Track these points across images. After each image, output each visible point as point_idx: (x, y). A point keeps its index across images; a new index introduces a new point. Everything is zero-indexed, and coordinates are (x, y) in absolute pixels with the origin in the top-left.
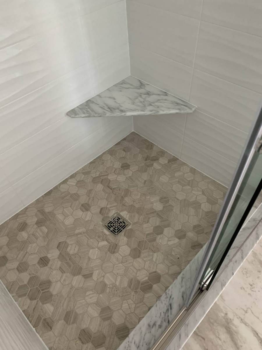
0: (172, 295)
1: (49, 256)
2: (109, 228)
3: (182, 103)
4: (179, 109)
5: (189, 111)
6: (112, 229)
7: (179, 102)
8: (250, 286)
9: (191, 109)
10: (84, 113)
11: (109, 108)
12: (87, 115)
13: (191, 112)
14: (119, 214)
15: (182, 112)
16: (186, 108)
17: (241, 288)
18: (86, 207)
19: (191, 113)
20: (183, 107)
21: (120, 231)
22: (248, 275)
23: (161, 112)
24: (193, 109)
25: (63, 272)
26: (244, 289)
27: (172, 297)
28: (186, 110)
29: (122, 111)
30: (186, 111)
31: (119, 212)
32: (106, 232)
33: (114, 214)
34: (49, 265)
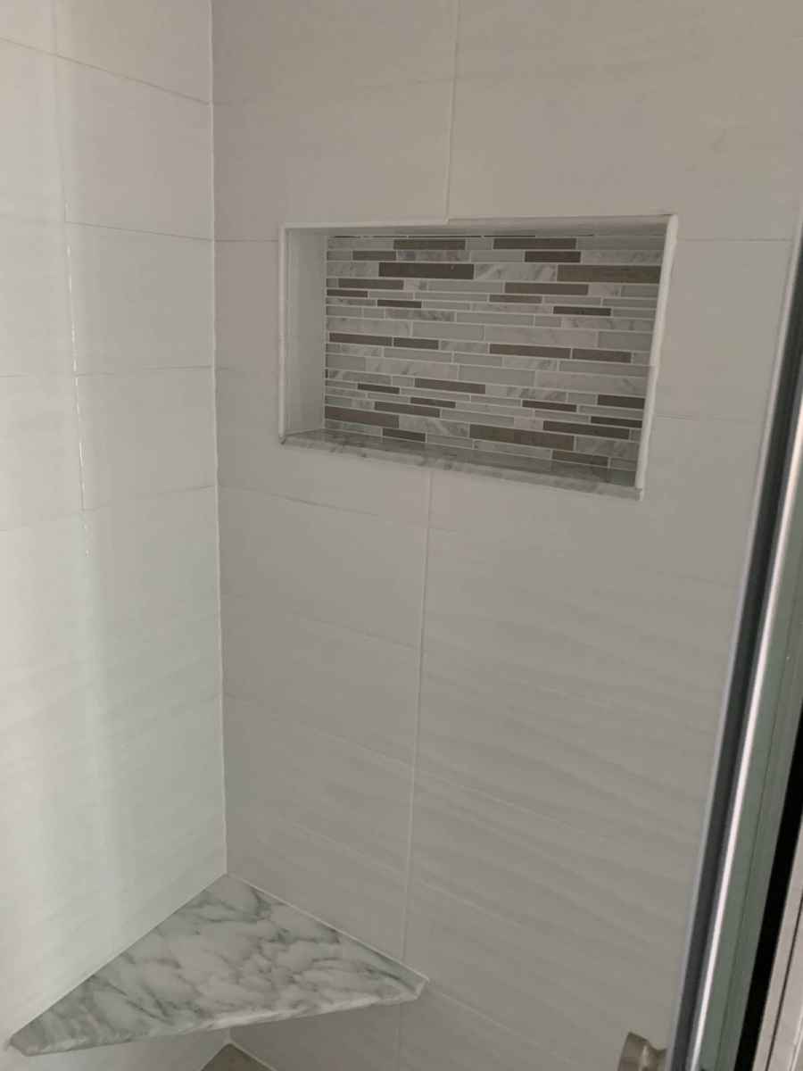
9: (411, 989)
10: (72, 1033)
11: (158, 1004)
13: (414, 997)
16: (397, 984)
20: (386, 980)
23: (325, 1008)
29: (201, 1013)
30: (397, 998)
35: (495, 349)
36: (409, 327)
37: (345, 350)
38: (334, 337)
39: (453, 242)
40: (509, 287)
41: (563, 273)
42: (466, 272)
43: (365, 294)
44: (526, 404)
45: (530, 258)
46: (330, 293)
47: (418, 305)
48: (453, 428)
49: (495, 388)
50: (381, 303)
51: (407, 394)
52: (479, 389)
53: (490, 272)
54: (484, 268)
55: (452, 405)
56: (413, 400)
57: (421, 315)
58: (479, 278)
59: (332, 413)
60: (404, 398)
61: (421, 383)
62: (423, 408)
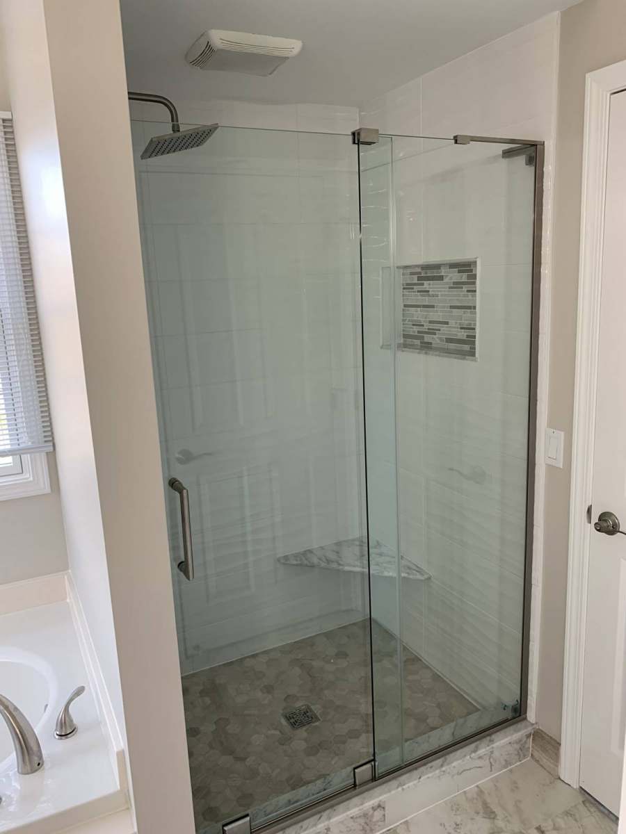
0: (331, 781)
1: (202, 728)
2: (288, 718)
3: (415, 568)
4: (408, 573)
5: (419, 577)
6: (292, 720)
7: (411, 566)
8: (455, 826)
9: (422, 575)
10: (297, 560)
11: (327, 560)
12: (299, 562)
13: (423, 578)
14: (308, 707)
15: (411, 577)
16: (418, 574)
17: (441, 825)
18: (269, 689)
19: (422, 580)
20: (414, 572)
21: (302, 725)
22: (458, 813)
23: (386, 574)
24: (426, 576)
25: (211, 747)
26: (444, 826)
27: (331, 783)
28: (416, 575)
29: (339, 564)
30: (415, 577)
31: (310, 704)
32: (284, 721)
33: (302, 706)
34: (198, 737)
35: (452, 307)
36: (426, 301)
37: (408, 310)
38: (405, 306)
39: (437, 267)
40: (454, 283)
41: (469, 277)
42: (441, 278)
43: (413, 288)
44: (462, 328)
45: (459, 272)
46: (404, 289)
47: (428, 291)
48: (441, 339)
49: (452, 322)
50: (418, 291)
51: (426, 326)
52: (447, 323)
53: (448, 278)
54: (447, 276)
55: (439, 330)
56: (429, 329)
57: (429, 296)
58: (446, 280)
59: (405, 336)
60: (425, 328)
61: (430, 322)
62: (432, 332)
